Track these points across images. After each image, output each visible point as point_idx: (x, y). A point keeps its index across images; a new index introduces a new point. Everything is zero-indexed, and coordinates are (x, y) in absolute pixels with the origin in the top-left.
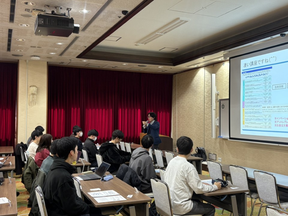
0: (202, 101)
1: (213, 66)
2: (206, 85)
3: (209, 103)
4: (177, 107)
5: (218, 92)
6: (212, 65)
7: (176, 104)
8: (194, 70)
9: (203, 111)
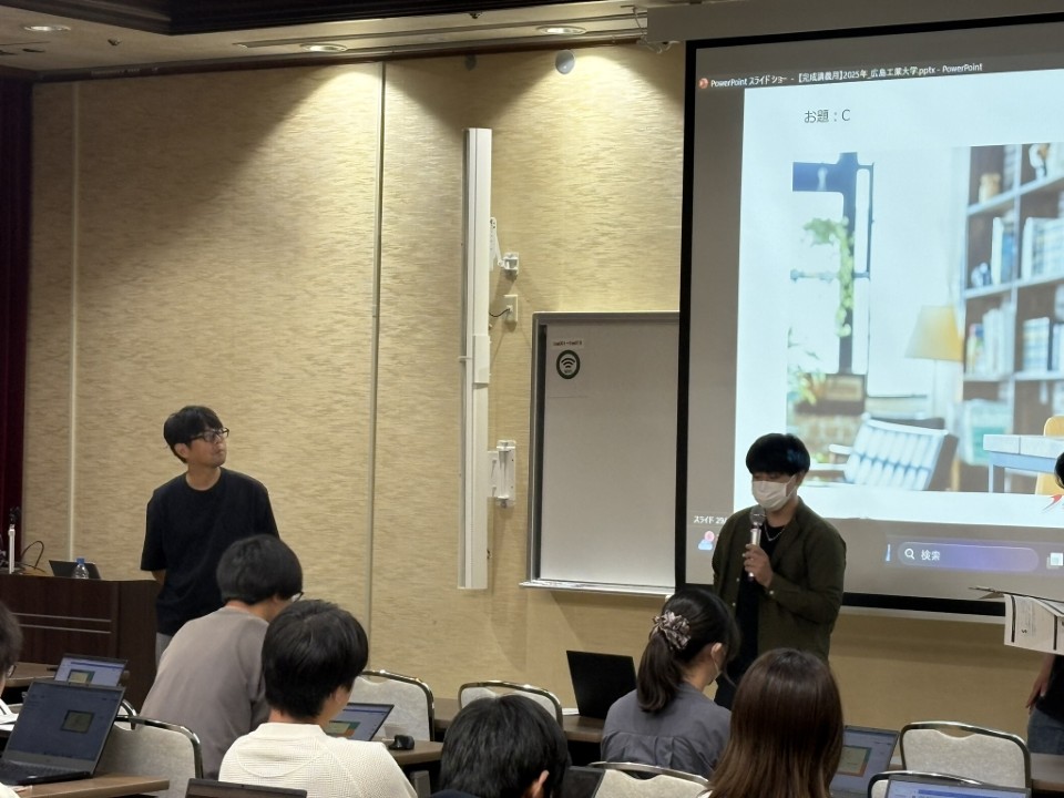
0: (357, 314)
1: (471, 65)
2: (396, 196)
3: (419, 336)
4: (81, 349)
5: (513, 263)
6: (460, 61)
7: (67, 322)
8: (274, 74)
9: (366, 388)
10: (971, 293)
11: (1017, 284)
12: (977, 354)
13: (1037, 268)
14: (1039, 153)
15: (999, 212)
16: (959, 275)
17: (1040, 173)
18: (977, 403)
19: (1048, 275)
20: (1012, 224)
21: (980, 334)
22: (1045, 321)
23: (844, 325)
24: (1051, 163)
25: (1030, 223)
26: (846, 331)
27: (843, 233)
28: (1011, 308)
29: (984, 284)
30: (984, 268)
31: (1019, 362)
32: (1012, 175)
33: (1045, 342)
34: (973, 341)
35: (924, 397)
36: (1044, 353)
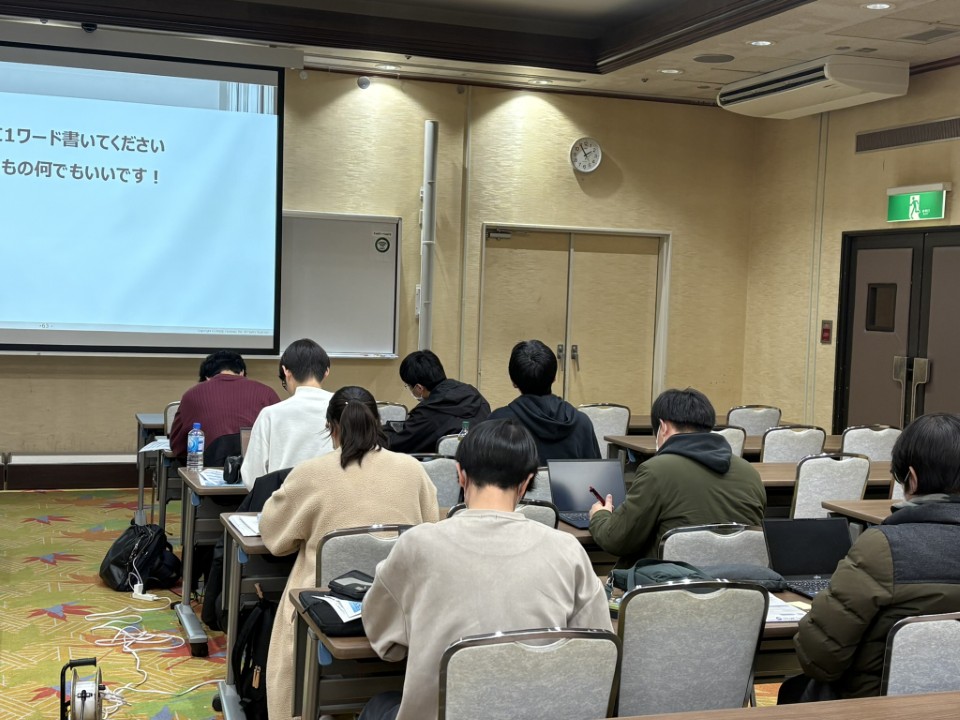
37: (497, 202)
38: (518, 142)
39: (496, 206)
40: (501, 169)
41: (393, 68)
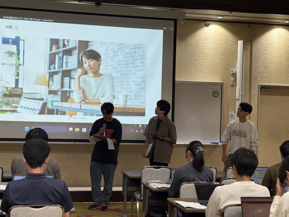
10: (50, 71)
11: (62, 69)
12: (52, 84)
13: (67, 66)
14: (67, 41)
15: (57, 53)
16: (47, 67)
17: (67, 46)
18: (52, 95)
19: (69, 68)
20: (60, 56)
21: (52, 80)
22: (68, 78)
23: (16, 76)
24: (70, 44)
25: (65, 56)
26: (17, 77)
27: (16, 55)
28: (60, 74)
29: (54, 69)
30: (53, 65)
31: (62, 86)
32: (60, 46)
33: (68, 82)
34: (51, 81)
35: (38, 93)
36: (68, 85)
37: (265, 75)
38: (274, 48)
39: (265, 77)
40: (267, 60)
41: (221, 17)
